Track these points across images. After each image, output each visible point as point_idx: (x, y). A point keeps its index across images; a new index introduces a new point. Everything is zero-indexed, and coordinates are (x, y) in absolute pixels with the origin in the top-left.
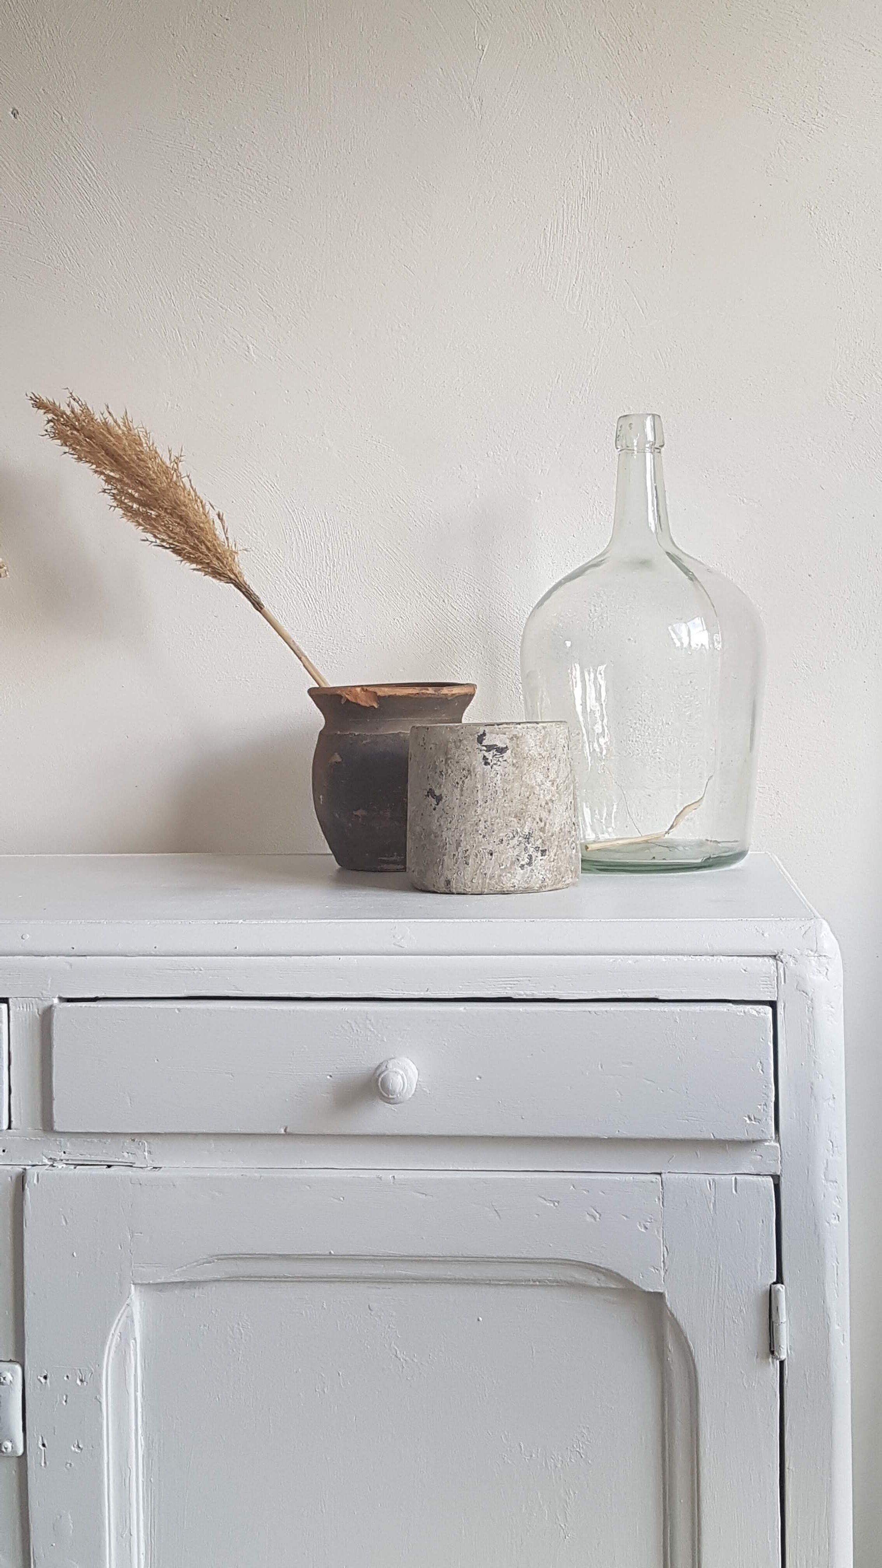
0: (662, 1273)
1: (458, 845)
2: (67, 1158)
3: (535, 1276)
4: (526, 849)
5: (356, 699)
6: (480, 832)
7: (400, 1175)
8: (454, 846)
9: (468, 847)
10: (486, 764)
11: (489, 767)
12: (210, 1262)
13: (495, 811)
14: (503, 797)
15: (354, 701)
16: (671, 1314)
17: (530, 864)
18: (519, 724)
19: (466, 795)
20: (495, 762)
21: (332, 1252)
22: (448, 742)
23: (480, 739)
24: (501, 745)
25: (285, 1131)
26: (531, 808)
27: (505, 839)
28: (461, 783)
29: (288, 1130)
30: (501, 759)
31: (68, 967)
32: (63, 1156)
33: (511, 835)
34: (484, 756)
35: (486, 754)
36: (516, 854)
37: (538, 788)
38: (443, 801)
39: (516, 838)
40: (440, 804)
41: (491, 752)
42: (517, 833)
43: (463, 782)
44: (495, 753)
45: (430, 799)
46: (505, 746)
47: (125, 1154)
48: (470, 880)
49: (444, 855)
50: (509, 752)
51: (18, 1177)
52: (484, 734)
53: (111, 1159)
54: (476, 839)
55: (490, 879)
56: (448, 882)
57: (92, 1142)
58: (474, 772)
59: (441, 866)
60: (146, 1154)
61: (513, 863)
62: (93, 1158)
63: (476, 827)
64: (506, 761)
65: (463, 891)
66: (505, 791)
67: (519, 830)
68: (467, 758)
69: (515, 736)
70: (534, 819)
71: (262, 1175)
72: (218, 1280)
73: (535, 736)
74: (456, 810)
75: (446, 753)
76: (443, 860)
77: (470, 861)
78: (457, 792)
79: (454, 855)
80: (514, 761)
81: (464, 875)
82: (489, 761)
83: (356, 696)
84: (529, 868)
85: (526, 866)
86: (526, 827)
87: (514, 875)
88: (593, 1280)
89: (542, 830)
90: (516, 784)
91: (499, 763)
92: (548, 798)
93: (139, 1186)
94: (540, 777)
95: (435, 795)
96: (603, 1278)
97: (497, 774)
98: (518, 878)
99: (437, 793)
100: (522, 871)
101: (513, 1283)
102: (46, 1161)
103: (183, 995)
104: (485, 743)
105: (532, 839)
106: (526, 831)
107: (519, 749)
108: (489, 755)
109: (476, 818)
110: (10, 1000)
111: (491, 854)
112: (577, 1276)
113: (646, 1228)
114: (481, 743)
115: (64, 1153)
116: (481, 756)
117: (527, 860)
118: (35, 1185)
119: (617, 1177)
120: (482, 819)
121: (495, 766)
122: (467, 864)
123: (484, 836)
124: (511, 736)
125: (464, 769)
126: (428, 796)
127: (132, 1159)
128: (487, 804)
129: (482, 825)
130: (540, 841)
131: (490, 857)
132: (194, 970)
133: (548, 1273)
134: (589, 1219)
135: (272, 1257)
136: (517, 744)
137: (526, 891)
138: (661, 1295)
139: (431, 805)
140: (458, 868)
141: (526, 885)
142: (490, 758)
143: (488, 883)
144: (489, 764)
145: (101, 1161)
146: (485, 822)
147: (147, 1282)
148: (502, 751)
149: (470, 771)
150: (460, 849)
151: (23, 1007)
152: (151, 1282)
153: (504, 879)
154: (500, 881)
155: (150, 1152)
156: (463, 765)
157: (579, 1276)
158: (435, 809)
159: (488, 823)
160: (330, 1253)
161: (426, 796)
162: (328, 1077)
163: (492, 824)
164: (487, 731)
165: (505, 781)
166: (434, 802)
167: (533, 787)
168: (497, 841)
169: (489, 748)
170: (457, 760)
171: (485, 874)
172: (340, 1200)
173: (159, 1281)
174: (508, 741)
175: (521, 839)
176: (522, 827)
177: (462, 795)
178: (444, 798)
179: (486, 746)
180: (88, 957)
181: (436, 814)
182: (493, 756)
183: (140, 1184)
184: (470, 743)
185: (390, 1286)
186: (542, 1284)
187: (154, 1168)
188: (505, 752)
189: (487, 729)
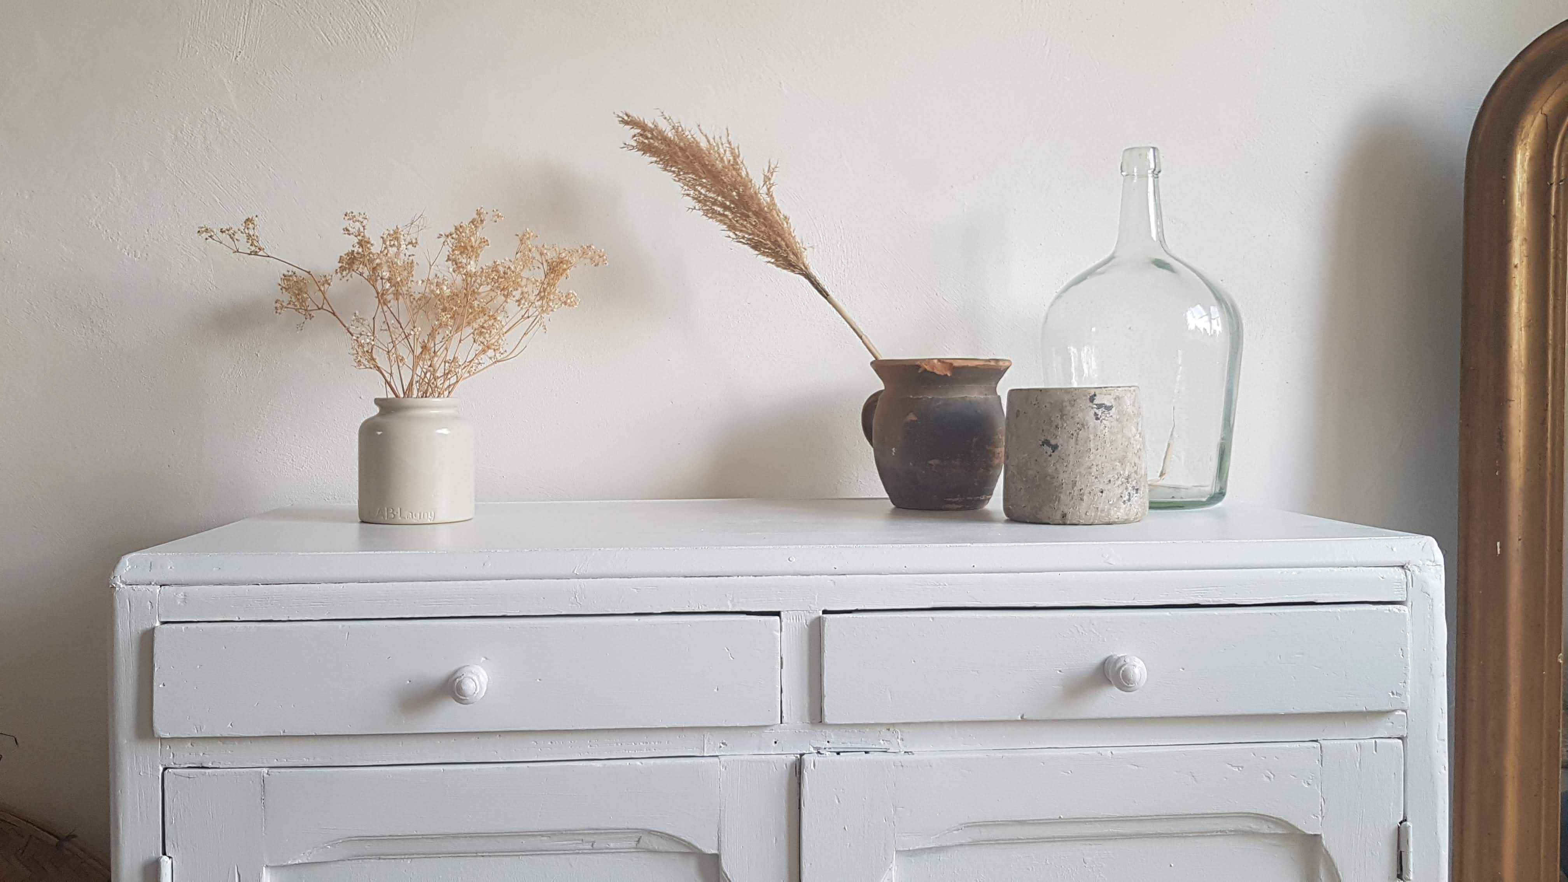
0: (1320, 818)
1: (1074, 484)
2: (830, 747)
3: (1219, 828)
4: (1127, 489)
5: (933, 369)
6: (1093, 474)
7: (1116, 751)
8: (1070, 486)
9: (1083, 486)
10: (1097, 419)
11: (1099, 421)
12: (958, 830)
13: (1104, 457)
14: (1110, 446)
15: (931, 370)
16: (1327, 852)
17: (1129, 500)
18: (1119, 387)
19: (1080, 443)
20: (1104, 417)
21: (1062, 816)
22: (1063, 401)
23: (1092, 399)
24: (1108, 404)
25: (1022, 718)
26: (1130, 455)
27: (1112, 479)
28: (1075, 434)
29: (1025, 717)
30: (1108, 415)
31: (832, 584)
32: (828, 745)
33: (1116, 477)
34: (1095, 413)
35: (1097, 411)
36: (1120, 492)
37: (1132, 439)
38: (1059, 448)
39: (1120, 479)
40: (1056, 452)
41: (1101, 410)
42: (1121, 475)
43: (1078, 434)
44: (1104, 410)
45: (1046, 447)
46: (1111, 405)
47: (881, 741)
48: (1085, 512)
49: (1061, 493)
50: (1113, 409)
51: (792, 765)
52: (1095, 395)
53: (868, 746)
54: (1090, 480)
55: (1101, 512)
56: (1064, 516)
57: (853, 732)
58: (1087, 425)
59: (1057, 502)
60: (899, 740)
61: (1118, 499)
62: (854, 745)
63: (1089, 470)
64: (1111, 416)
65: (1077, 523)
66: (1112, 442)
67: (1122, 473)
68: (1080, 415)
69: (1118, 397)
70: (1131, 463)
71: (1004, 755)
72: (962, 845)
73: (1130, 397)
74: (1071, 456)
75: (1061, 411)
76: (1060, 497)
77: (1085, 497)
78: (1073, 441)
79: (1070, 493)
80: (1118, 417)
81: (1079, 509)
82: (1099, 416)
83: (933, 366)
84: (1129, 503)
85: (1127, 501)
86: (1126, 470)
87: (1119, 508)
88: (1265, 828)
89: (1136, 472)
90: (1119, 436)
91: (1106, 418)
92: (1138, 447)
93: (901, 768)
94: (1134, 430)
95: (1051, 445)
96: (1272, 826)
97: (1105, 427)
98: (1119, 513)
99: (1053, 442)
100: (1124, 506)
101: (1202, 834)
102: (812, 750)
103: (930, 606)
104: (1096, 402)
105: (1130, 480)
106: (1127, 473)
107: (1120, 408)
108: (1099, 412)
109: (1089, 464)
110: (782, 614)
111: (1102, 492)
112: (1252, 825)
113: (1309, 784)
114: (1092, 402)
115: (828, 742)
116: (1093, 412)
117: (1127, 497)
118: (812, 770)
119: (1287, 745)
120: (1094, 463)
121: (1103, 421)
122: (1082, 499)
123: (1096, 478)
124: (1115, 397)
125: (1078, 423)
126: (1043, 445)
127: (887, 745)
128: (1098, 451)
129: (1094, 468)
130: (1135, 481)
131: (1101, 494)
132: (940, 585)
133: (1230, 825)
134: (1265, 779)
135: (1011, 823)
136: (1119, 403)
137: (1126, 522)
138: (1317, 837)
139: (1046, 453)
140: (1074, 503)
141: (1126, 517)
142: (1100, 414)
143: (1100, 516)
144: (1099, 419)
145: (859, 748)
146: (1097, 466)
147: (907, 849)
148: (1109, 408)
149: (1083, 425)
150: (1075, 488)
151: (793, 619)
152: (911, 849)
153: (1112, 512)
154: (1109, 514)
155: (902, 740)
156: (1077, 420)
157: (1253, 825)
158: (1050, 456)
159: (1100, 467)
160: (1060, 817)
161: (1041, 445)
162: (1058, 672)
163: (1102, 468)
164: (1097, 393)
165: (1111, 433)
166: (1050, 450)
167: (1129, 438)
168: (1106, 481)
169: (1100, 406)
170: (1072, 415)
171: (1097, 508)
172: (1068, 773)
173: (917, 847)
174: (1113, 400)
175: (1123, 479)
176: (1124, 470)
177: (1077, 444)
178: (1060, 446)
179: (1096, 405)
180: (848, 576)
181: (1052, 460)
182: (1102, 413)
183: (902, 766)
184: (1084, 403)
185: (1101, 842)
186: (1223, 833)
187: (905, 752)
188: (1111, 409)
189: (1097, 391)
